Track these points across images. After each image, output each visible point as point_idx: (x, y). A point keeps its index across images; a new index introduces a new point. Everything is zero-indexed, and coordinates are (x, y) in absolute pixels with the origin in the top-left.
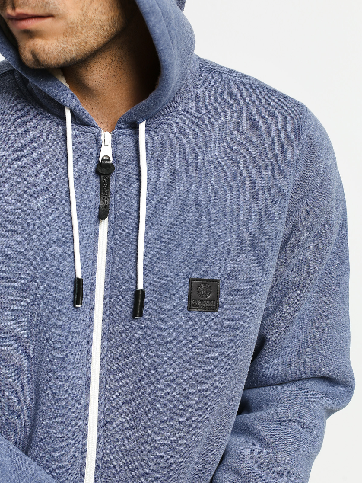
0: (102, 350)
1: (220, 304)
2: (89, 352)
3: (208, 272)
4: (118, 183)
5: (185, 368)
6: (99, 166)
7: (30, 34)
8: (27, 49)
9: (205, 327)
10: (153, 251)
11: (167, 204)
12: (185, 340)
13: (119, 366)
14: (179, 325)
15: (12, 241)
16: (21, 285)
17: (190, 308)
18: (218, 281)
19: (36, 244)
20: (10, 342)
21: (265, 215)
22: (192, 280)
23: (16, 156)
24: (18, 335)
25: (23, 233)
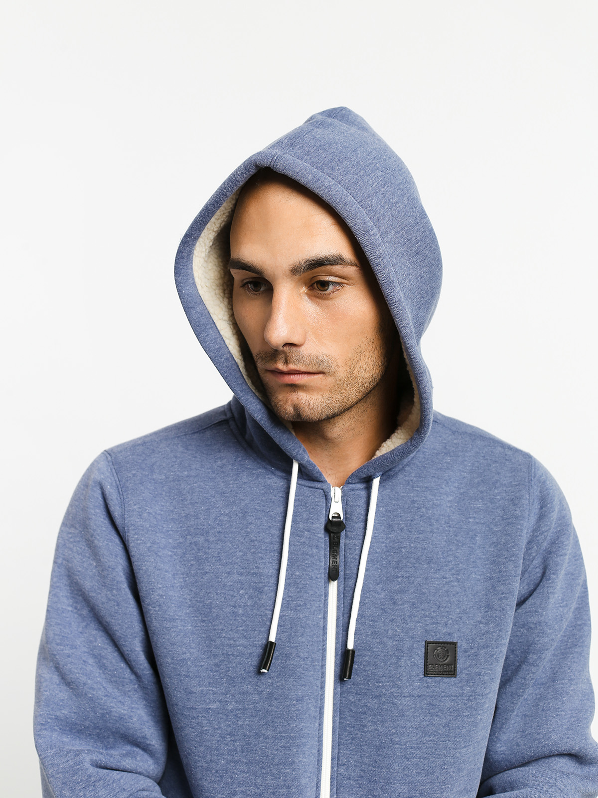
0: (334, 722)
1: (458, 670)
2: (321, 724)
3: (444, 634)
4: (348, 542)
5: (424, 740)
6: (330, 524)
7: (295, 388)
9: (443, 694)
10: (386, 612)
11: (398, 562)
12: (422, 709)
13: (353, 739)
14: (416, 693)
15: (240, 606)
16: (251, 654)
17: (426, 674)
18: (455, 644)
19: (266, 609)
20: (236, 715)
21: (500, 572)
22: (427, 643)
23: (241, 515)
24: (245, 709)
25: (251, 597)
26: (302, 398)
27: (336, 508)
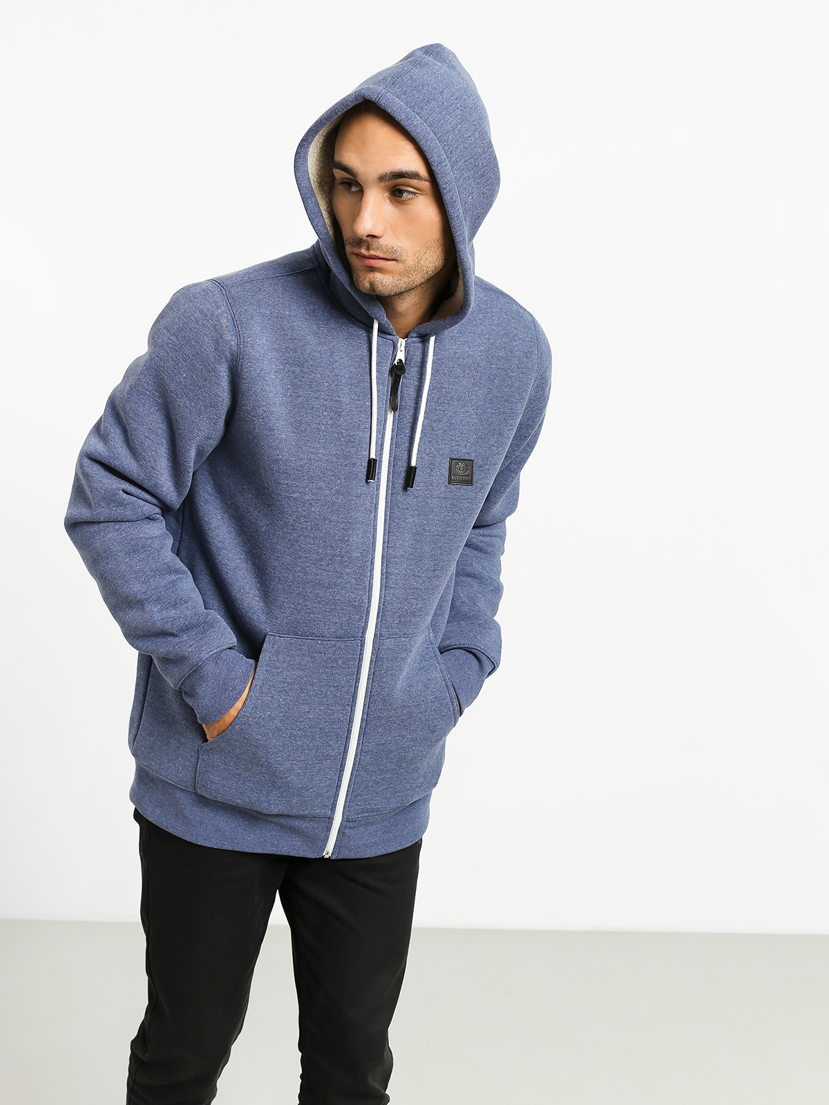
0: (386, 516)
1: (475, 480)
2: (376, 516)
3: (465, 453)
4: (405, 381)
5: (447, 530)
6: (394, 367)
7: (372, 269)
8: (367, 279)
9: (462, 498)
10: (426, 435)
11: (438, 399)
12: (446, 507)
13: (399, 528)
14: (442, 495)
15: (323, 424)
16: (327, 460)
17: (450, 482)
18: (472, 461)
19: (342, 429)
20: (311, 504)
21: (511, 409)
22: (452, 459)
24: (318, 500)
25: (331, 418)
26: (378, 277)
27: (401, 355)
